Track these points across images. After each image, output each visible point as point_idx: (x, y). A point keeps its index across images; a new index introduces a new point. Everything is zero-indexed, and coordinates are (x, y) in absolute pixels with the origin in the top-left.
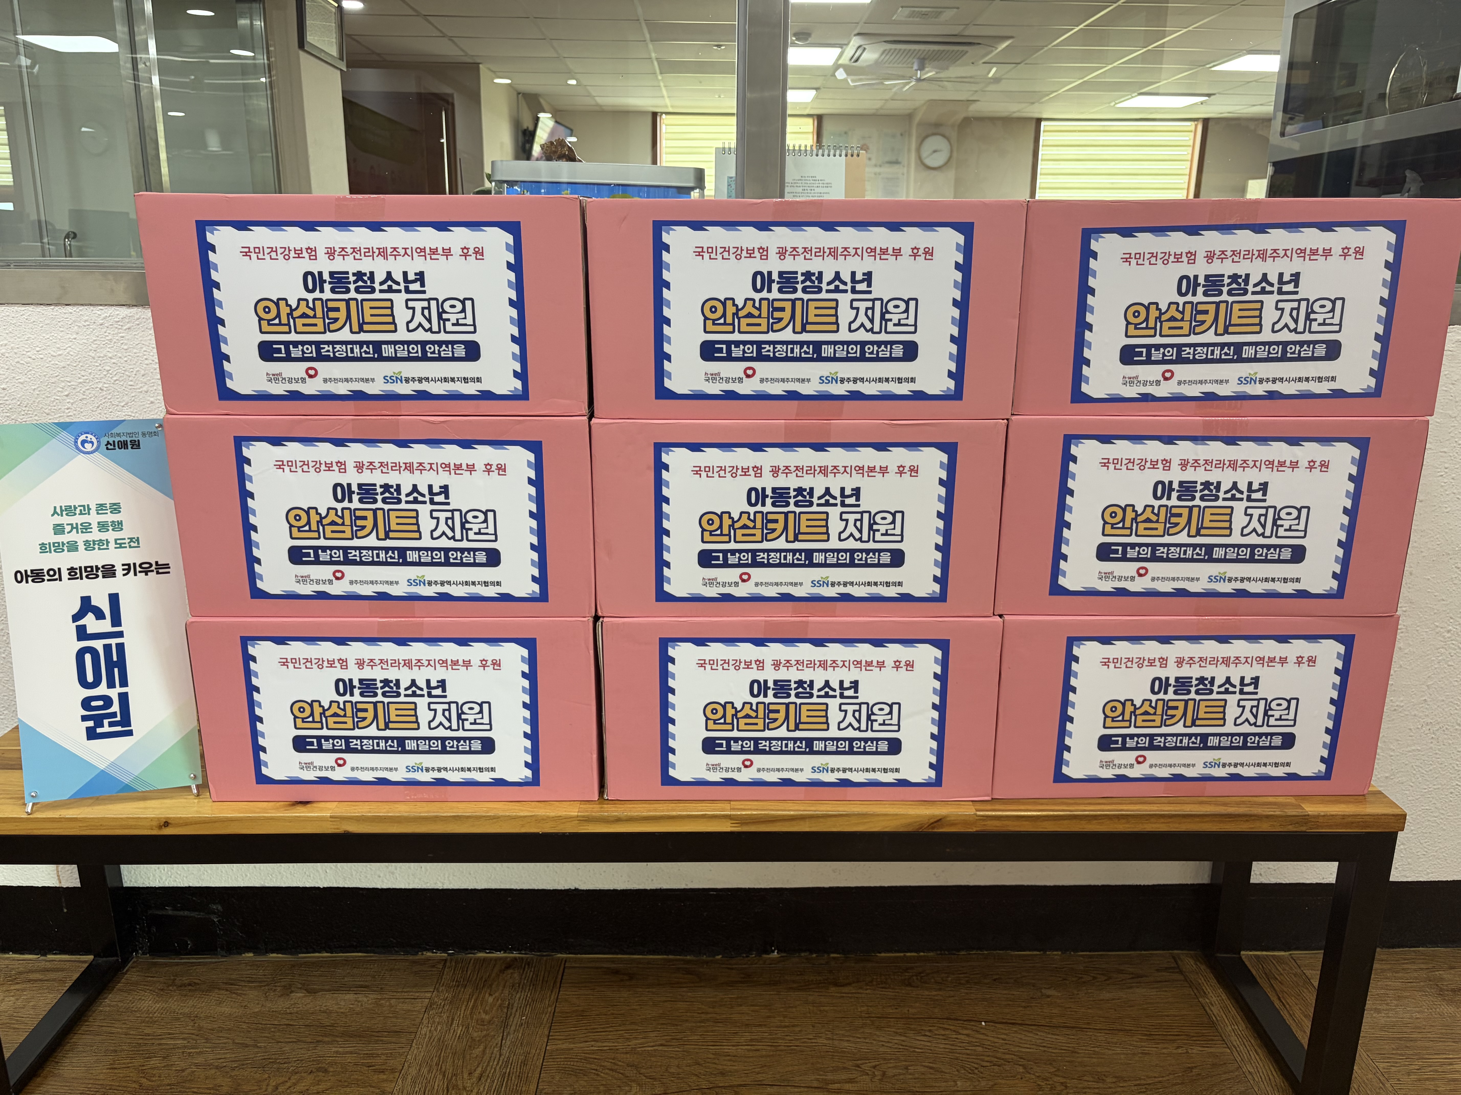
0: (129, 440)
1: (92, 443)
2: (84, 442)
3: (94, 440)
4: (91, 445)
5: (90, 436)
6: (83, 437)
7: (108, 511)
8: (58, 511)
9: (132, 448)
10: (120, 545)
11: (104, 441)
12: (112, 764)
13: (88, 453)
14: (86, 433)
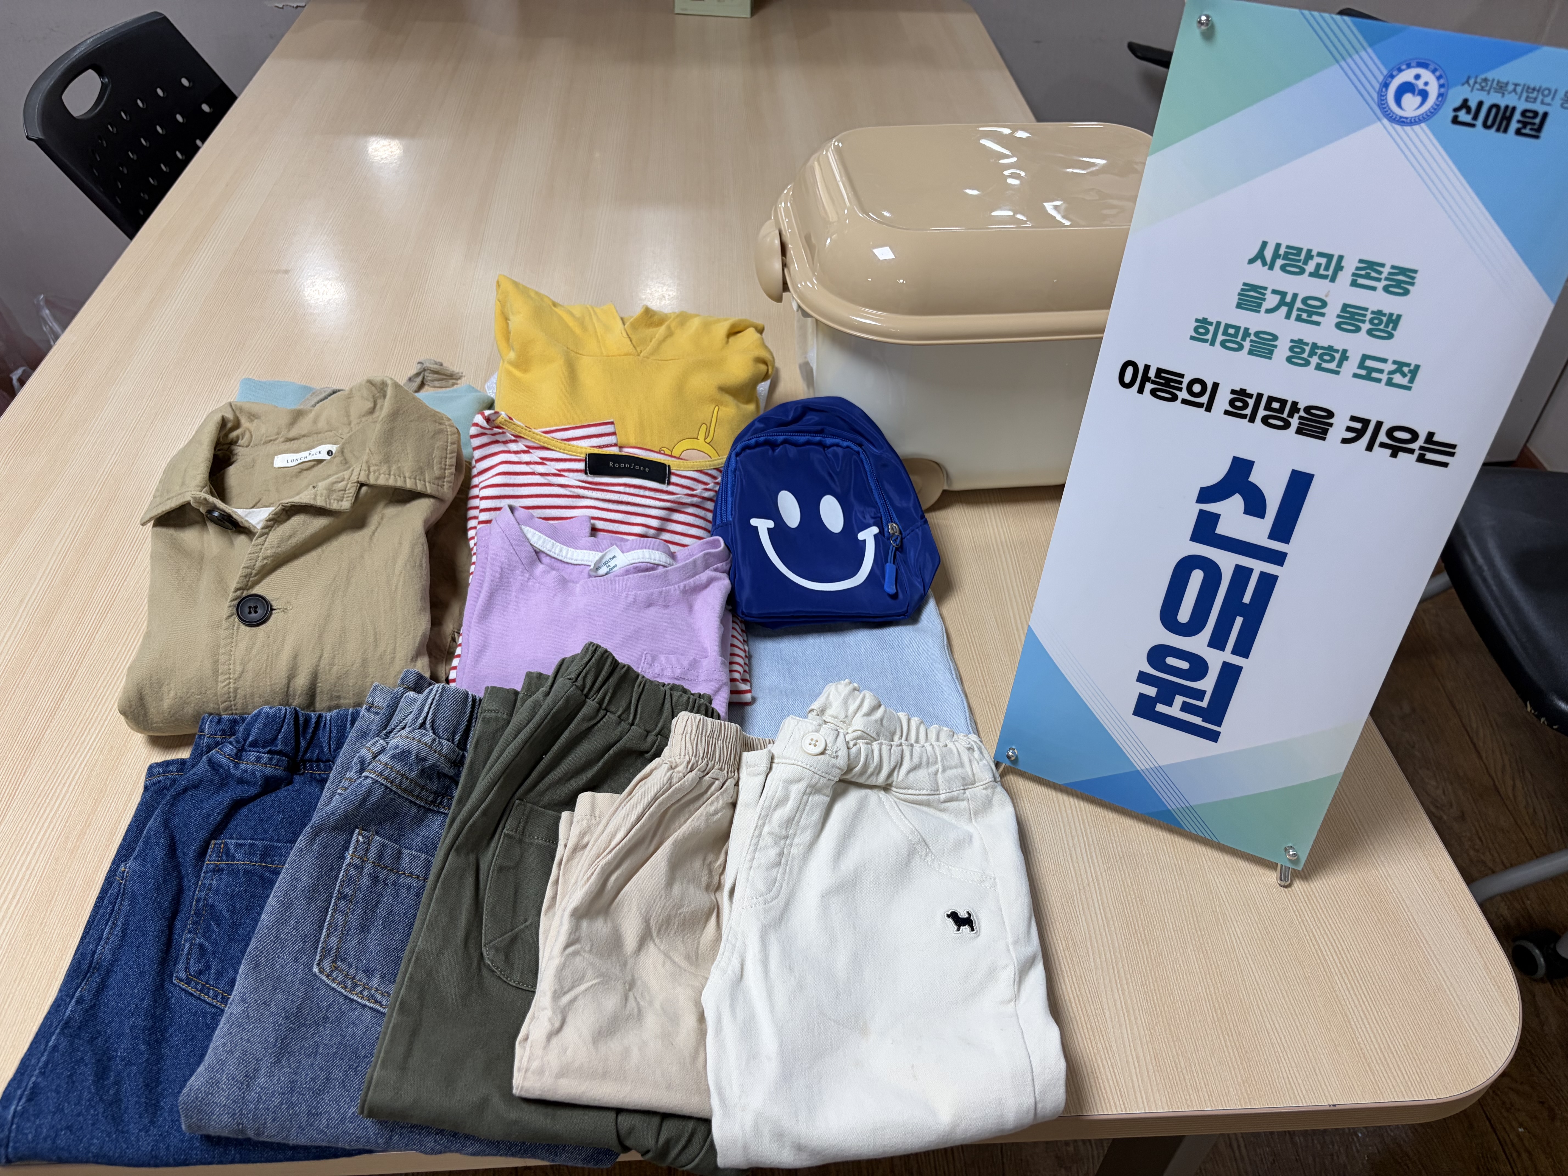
0: (1521, 106)
1: (1424, 95)
2: (1406, 88)
3: (1433, 90)
4: (1418, 99)
5: (1427, 75)
6: (1407, 76)
7: (1380, 285)
8: (1268, 254)
9: (1518, 132)
10: (1367, 374)
11: (1455, 98)
12: (1159, 770)
13: (1402, 122)
14: (1421, 65)
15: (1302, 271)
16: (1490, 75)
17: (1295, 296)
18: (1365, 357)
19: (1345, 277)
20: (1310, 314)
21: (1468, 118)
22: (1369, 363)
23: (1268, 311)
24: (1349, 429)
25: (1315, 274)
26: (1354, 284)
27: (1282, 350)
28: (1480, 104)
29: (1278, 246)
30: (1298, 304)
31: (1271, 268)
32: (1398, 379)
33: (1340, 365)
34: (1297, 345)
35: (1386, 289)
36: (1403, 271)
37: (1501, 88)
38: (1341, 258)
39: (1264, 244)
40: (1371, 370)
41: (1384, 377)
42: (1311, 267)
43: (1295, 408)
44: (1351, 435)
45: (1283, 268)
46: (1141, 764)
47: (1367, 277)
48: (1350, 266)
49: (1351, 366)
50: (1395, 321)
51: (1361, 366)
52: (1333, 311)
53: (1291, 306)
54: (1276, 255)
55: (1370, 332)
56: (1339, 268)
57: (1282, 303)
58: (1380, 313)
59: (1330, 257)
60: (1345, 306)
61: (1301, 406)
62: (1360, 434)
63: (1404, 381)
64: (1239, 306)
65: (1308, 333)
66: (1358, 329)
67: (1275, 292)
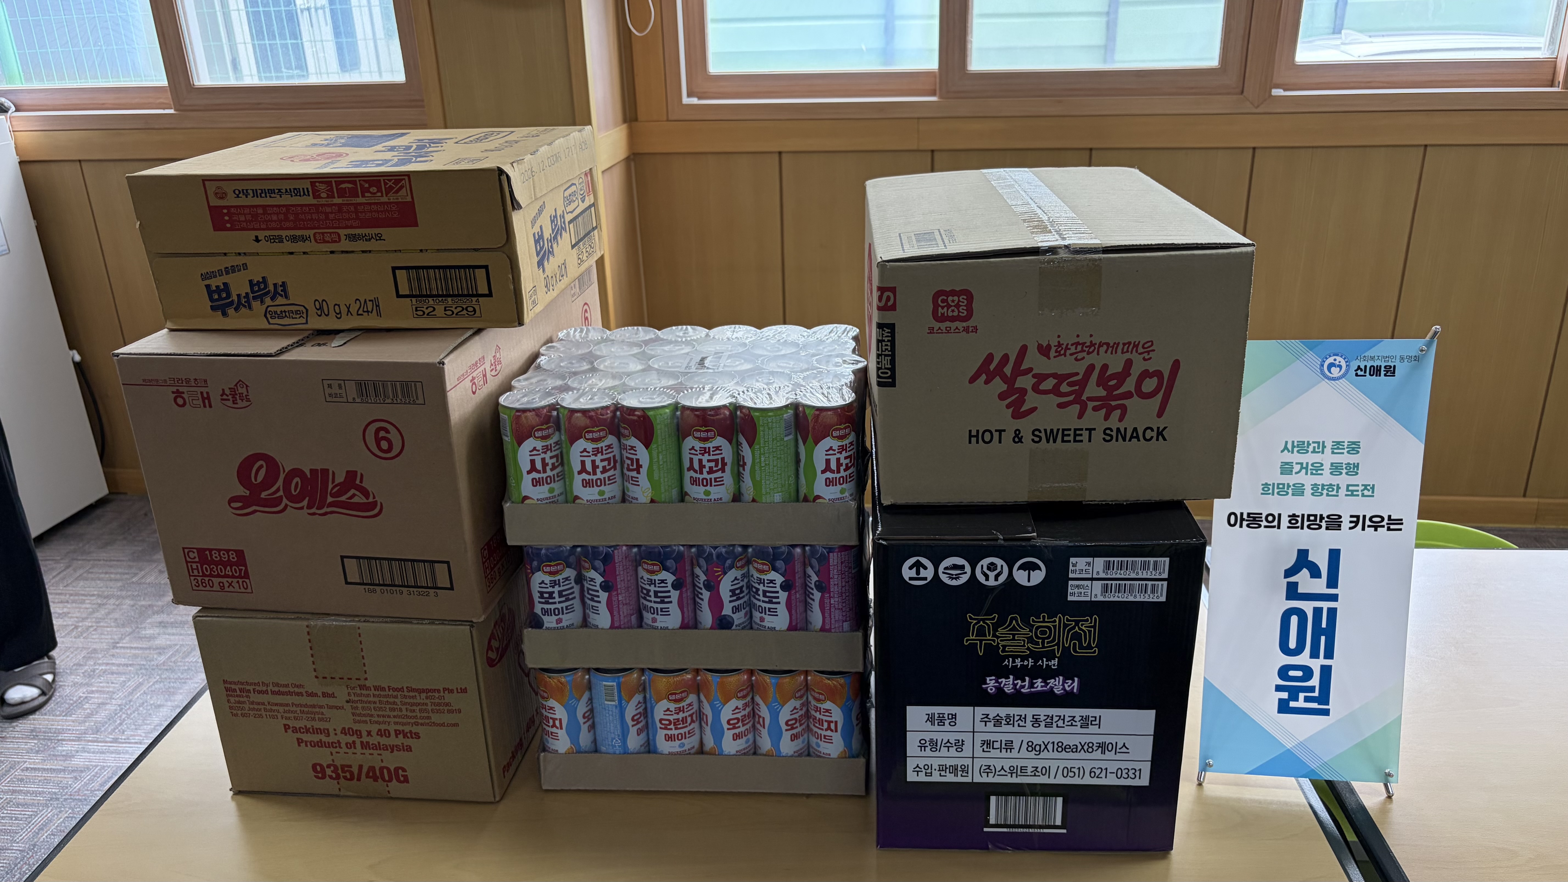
0: (1383, 364)
1: (1340, 367)
2: (1331, 365)
3: (1343, 364)
4: (1338, 369)
5: (1338, 359)
6: (1331, 360)
7: (1345, 451)
8: (1289, 446)
9: (1385, 375)
10: (1351, 492)
11: (1354, 365)
12: (1301, 744)
13: (1334, 379)
14: (1334, 355)
15: (1308, 452)
16: (1366, 354)
17: (1307, 463)
18: (1348, 486)
19: (1328, 450)
20: (1317, 470)
21: (1362, 373)
22: (1350, 488)
23: (1296, 473)
24: (1351, 522)
25: (1314, 452)
26: (1333, 453)
27: (1308, 490)
28: (1366, 367)
29: (1293, 442)
30: (1310, 467)
31: (1293, 452)
32: (1366, 493)
33: (1337, 492)
34: (1315, 486)
35: (1348, 452)
36: (1354, 443)
37: (1372, 358)
38: (1323, 442)
39: (1286, 442)
40: (1352, 491)
41: (1360, 493)
42: (1311, 449)
43: (1322, 518)
44: (1353, 525)
45: (1298, 451)
46: (1289, 746)
47: (1338, 448)
48: (1329, 445)
49: (1343, 491)
50: (1357, 466)
51: (1348, 490)
52: (1327, 467)
53: (1306, 468)
54: (1293, 447)
55: (1347, 473)
56: (1324, 447)
57: (1302, 468)
58: (1349, 464)
59: (1318, 443)
60: (1332, 464)
61: (1325, 516)
62: (1357, 523)
63: (1370, 493)
64: (1282, 473)
65: (1318, 480)
66: (1341, 473)
67: (1297, 463)
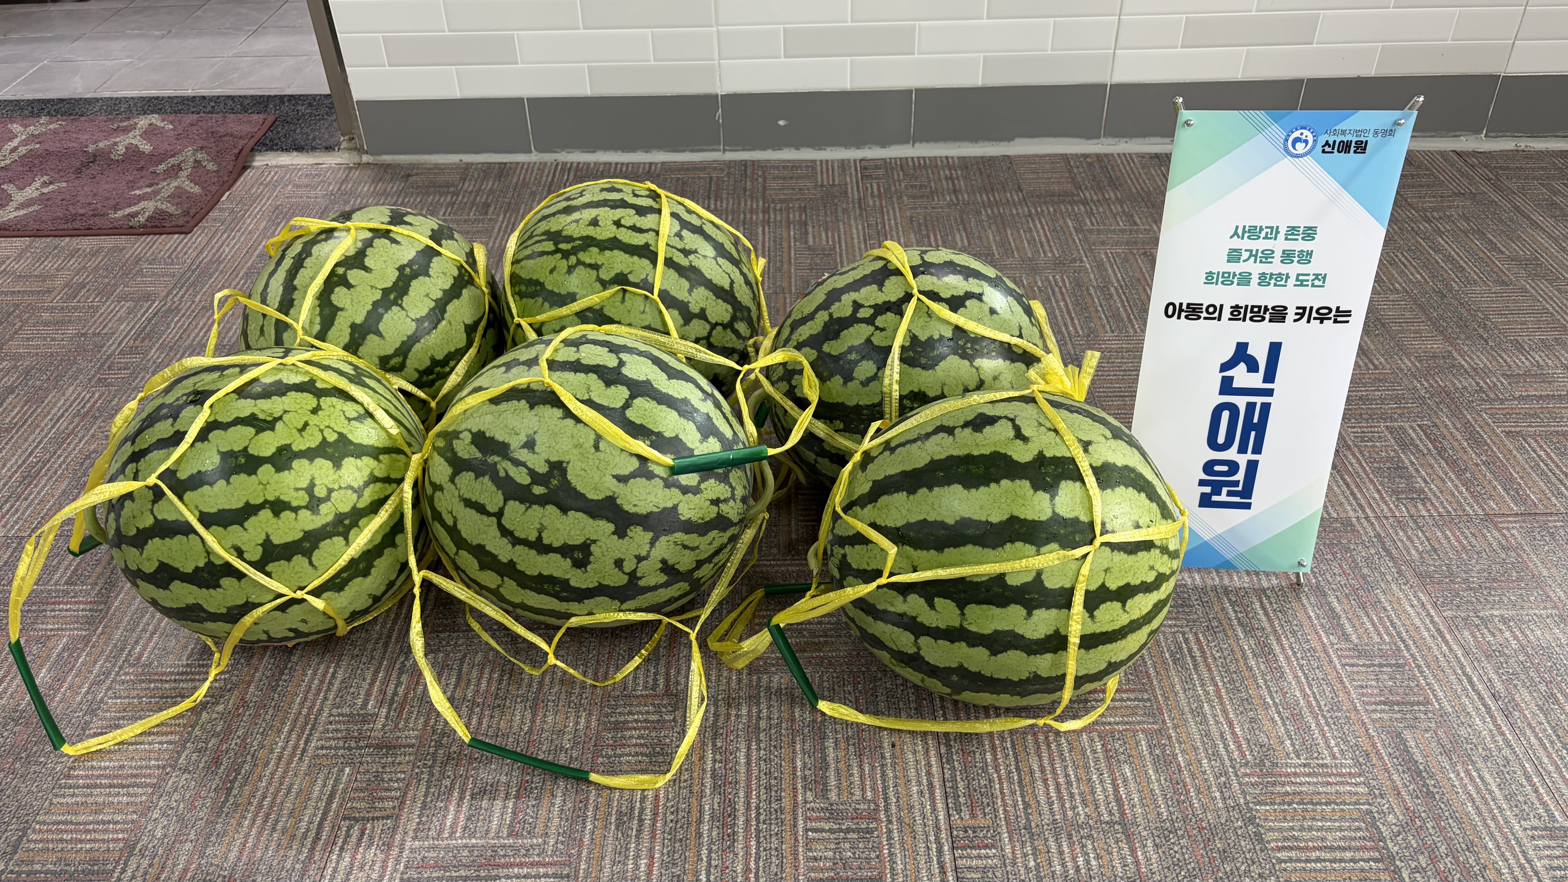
0: (1354, 139)
1: (1306, 142)
2: (1297, 140)
3: (1310, 139)
4: (1304, 144)
5: (1306, 132)
6: (1297, 134)
7: (1300, 237)
8: (1240, 232)
9: (1355, 152)
10: (1301, 283)
11: (1322, 141)
12: (1219, 536)
13: (1298, 156)
14: (1302, 128)
15: (1259, 237)
16: (1337, 128)
17: (1257, 251)
18: (1298, 275)
19: (1281, 236)
20: (1266, 258)
21: (1330, 150)
22: (1301, 278)
23: (1244, 261)
24: (1296, 314)
25: (1266, 238)
26: (1286, 239)
27: (1255, 280)
28: (1335, 142)
29: (1244, 227)
30: (1260, 254)
31: (1242, 238)
32: (1317, 283)
33: (1286, 282)
34: (1263, 276)
35: (1303, 239)
36: (1310, 228)
37: (1343, 132)
38: (1278, 227)
39: (1237, 227)
41: (1310, 283)
42: (1263, 234)
43: (1266, 309)
44: (1298, 317)
45: (1249, 238)
46: (1207, 537)
47: (1293, 234)
48: (1283, 231)
49: (1292, 281)
50: (1310, 254)
51: (1297, 280)
52: (1278, 255)
53: (1256, 256)
54: (1244, 232)
55: (1298, 262)
56: (1277, 232)
57: (1251, 255)
58: (1302, 251)
59: (1272, 228)
60: (1284, 251)
61: (1270, 307)
62: (1302, 315)
63: (1320, 283)
64: (1228, 261)
65: (1267, 269)
66: (1292, 261)
67: (1246, 251)
